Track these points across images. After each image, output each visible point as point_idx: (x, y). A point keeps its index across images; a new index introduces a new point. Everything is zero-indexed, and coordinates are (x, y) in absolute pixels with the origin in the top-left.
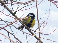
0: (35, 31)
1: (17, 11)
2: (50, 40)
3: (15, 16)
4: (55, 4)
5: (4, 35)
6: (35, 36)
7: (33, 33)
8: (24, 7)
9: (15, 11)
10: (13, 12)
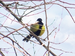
0: (44, 40)
1: (23, 17)
2: (61, 50)
3: (21, 21)
4: (67, 9)
5: (9, 44)
6: (44, 46)
7: (42, 41)
8: (31, 12)
9: (21, 16)
10: (19, 17)
